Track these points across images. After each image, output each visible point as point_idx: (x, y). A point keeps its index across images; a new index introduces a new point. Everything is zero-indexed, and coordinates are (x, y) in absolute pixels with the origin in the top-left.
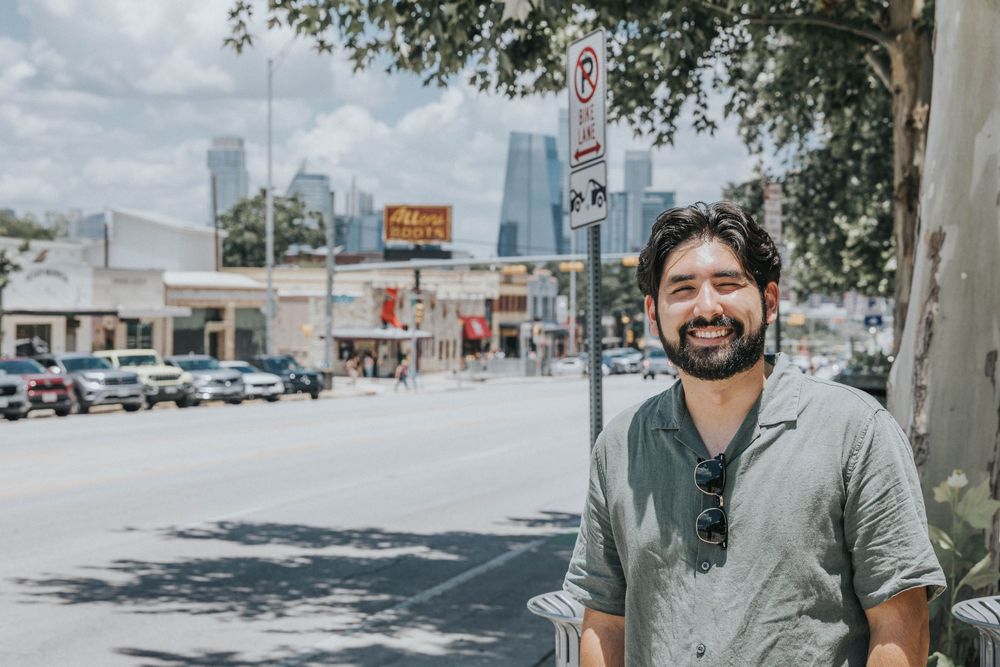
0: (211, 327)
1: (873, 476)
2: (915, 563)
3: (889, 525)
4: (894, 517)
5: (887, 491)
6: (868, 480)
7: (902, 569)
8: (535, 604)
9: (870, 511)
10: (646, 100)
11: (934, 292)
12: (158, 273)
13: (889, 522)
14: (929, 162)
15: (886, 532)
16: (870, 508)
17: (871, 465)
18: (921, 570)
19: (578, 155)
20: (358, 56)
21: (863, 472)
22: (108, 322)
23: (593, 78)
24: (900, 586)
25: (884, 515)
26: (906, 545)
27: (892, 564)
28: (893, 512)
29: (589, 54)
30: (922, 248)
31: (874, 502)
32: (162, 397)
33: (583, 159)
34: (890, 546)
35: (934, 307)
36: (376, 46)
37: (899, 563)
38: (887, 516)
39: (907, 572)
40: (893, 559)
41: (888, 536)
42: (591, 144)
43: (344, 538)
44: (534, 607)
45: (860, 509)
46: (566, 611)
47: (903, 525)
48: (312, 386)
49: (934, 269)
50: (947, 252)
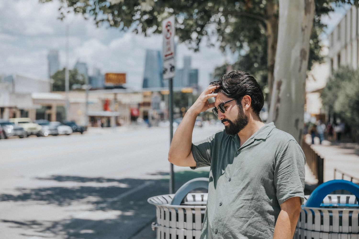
0: (48, 112)
1: (286, 160)
2: (294, 189)
3: (289, 177)
4: (291, 174)
5: (290, 166)
6: (284, 161)
7: (290, 191)
8: (150, 200)
9: (283, 171)
10: (189, 38)
11: (279, 100)
12: (29, 94)
13: (289, 176)
14: (278, 59)
15: (288, 179)
16: (283, 170)
17: (285, 157)
18: (296, 192)
19: (166, 56)
20: (97, 23)
21: (282, 158)
22: (14, 110)
23: (170, 31)
24: (289, 196)
25: (288, 173)
26: (292, 183)
27: (288, 189)
28: (291, 172)
29: (169, 24)
30: (275, 86)
31: (285, 168)
32: (32, 134)
33: (168, 57)
34: (288, 183)
35: (279, 105)
36: (103, 20)
37: (290, 189)
38: (289, 174)
39: (291, 192)
40: (288, 188)
41: (288, 180)
42: (169, 52)
43: (91, 180)
44: (150, 201)
45: (280, 170)
46: (160, 202)
47: (293, 177)
48: (81, 130)
49: (279, 93)
50: (283, 87)
